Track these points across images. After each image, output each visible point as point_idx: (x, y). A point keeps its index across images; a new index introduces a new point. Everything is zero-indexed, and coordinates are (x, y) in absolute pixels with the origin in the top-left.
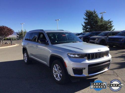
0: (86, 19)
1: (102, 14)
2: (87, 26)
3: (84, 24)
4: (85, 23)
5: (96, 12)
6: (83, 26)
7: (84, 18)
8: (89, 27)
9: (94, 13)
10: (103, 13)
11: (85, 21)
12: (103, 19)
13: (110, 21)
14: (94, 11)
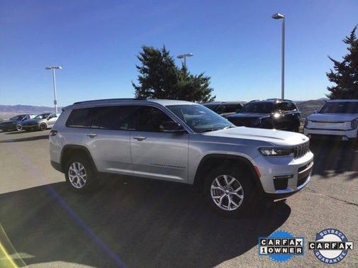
0: (144, 71)
1: (183, 60)
2: (148, 88)
3: (139, 81)
4: (141, 79)
5: (168, 54)
6: (136, 88)
7: (139, 68)
8: (153, 91)
9: (165, 56)
10: (187, 58)
11: (142, 75)
12: (187, 72)
13: (204, 77)
14: (164, 51)
